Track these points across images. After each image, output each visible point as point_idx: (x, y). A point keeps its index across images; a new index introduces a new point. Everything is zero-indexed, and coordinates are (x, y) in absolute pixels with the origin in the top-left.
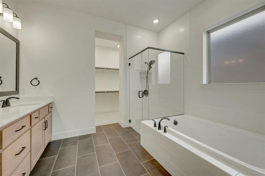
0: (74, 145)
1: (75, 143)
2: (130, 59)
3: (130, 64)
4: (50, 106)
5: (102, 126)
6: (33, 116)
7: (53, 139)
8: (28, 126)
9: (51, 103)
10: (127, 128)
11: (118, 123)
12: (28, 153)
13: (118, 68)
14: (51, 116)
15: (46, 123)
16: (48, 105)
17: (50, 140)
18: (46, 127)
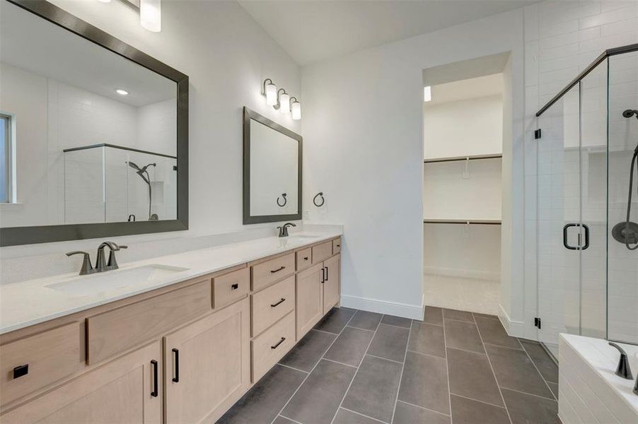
0: (371, 328)
1: (373, 327)
2: (538, 115)
3: (538, 134)
4: (336, 243)
5: (444, 309)
6: (301, 256)
7: (343, 304)
8: (290, 269)
9: (339, 237)
10: (524, 341)
11: (497, 317)
12: (291, 312)
13: (499, 151)
14: (339, 261)
15: (325, 271)
16: (332, 240)
17: (336, 304)
18: (325, 278)
